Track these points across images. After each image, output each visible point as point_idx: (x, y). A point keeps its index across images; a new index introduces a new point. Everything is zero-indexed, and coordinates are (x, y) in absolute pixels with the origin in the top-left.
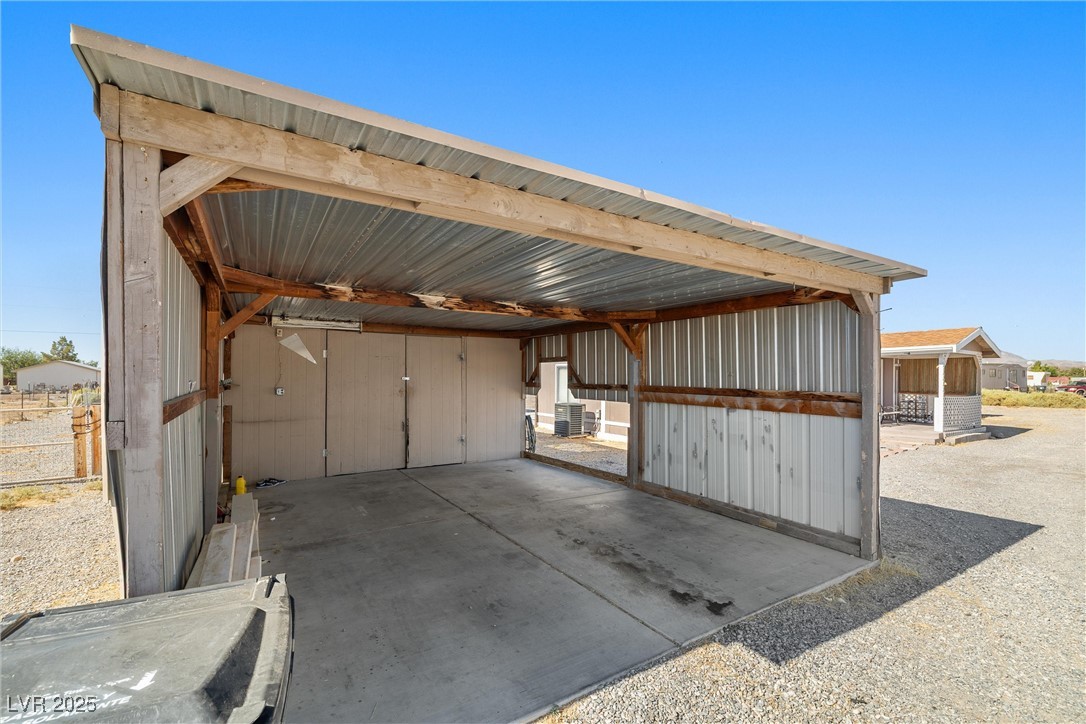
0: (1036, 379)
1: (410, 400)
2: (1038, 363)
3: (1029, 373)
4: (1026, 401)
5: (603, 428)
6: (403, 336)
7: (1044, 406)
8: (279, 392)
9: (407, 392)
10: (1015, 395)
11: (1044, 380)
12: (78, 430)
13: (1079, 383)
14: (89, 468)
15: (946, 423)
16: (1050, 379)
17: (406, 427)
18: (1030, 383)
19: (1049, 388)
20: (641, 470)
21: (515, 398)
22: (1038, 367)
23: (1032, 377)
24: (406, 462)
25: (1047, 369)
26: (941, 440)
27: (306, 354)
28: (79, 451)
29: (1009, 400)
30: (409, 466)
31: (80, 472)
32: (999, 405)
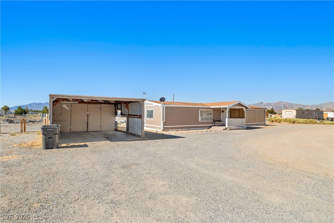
1: (88, 117)
5: (145, 126)
6: (87, 104)
8: (62, 115)
9: (88, 116)
12: (22, 123)
14: (23, 130)
15: (228, 125)
17: (87, 123)
20: (128, 130)
21: (113, 117)
24: (88, 130)
26: (226, 129)
27: (67, 108)
28: (22, 127)
30: (88, 131)
31: (22, 131)
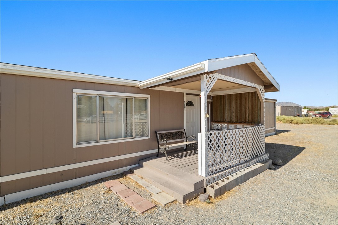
0: (304, 112)
2: (305, 107)
3: (302, 110)
4: (301, 121)
7: (309, 124)
10: (298, 118)
11: (307, 112)
13: (319, 113)
16: (309, 112)
18: (303, 113)
19: (309, 115)
22: (305, 108)
23: (303, 111)
25: (308, 109)
29: (295, 121)
32: (291, 123)
